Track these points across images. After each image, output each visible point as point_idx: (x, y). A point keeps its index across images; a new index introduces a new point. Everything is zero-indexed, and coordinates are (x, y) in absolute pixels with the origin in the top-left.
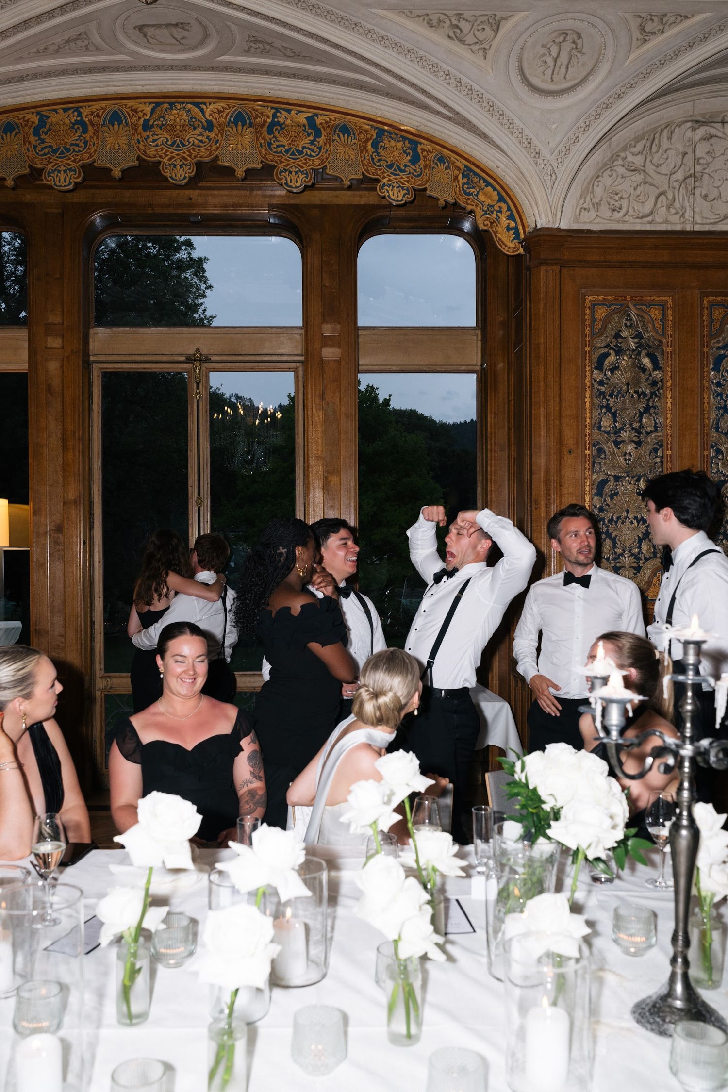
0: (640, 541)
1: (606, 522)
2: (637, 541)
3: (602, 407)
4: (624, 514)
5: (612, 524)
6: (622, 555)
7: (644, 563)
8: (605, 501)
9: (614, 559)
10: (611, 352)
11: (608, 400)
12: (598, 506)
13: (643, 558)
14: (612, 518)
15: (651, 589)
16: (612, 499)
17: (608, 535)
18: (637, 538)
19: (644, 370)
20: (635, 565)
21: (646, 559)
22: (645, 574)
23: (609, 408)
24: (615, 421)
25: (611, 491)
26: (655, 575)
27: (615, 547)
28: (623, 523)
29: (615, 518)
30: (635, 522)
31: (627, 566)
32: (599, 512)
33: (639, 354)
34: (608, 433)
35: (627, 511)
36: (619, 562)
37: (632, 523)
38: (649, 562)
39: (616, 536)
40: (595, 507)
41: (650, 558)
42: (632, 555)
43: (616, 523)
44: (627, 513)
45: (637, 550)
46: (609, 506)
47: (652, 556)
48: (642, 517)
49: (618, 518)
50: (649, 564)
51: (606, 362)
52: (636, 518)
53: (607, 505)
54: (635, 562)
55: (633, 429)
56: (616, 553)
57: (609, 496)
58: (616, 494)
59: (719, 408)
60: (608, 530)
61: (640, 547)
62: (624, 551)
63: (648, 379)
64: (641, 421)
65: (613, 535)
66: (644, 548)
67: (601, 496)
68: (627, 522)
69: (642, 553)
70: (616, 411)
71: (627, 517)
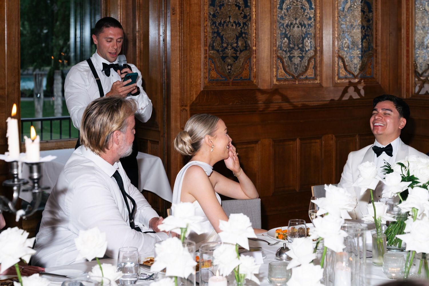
0: (237, 38)
1: (217, 25)
2: (235, 38)
4: (228, 20)
5: (220, 26)
6: (226, 48)
7: (240, 53)
8: (216, 10)
9: (222, 51)
12: (212, 13)
13: (239, 50)
14: (221, 22)
15: (244, 72)
16: (220, 9)
17: (218, 33)
18: (235, 36)
20: (234, 55)
21: (241, 51)
22: (240, 61)
25: (220, 3)
26: (246, 62)
27: (222, 43)
28: (227, 25)
29: (222, 22)
30: (234, 25)
31: (229, 55)
32: (213, 17)
35: (230, 17)
36: (225, 53)
37: (232, 26)
38: (243, 53)
39: (223, 35)
40: (210, 14)
41: (243, 50)
42: (233, 48)
43: (223, 25)
44: (230, 19)
45: (235, 45)
46: (219, 13)
47: (244, 49)
48: (238, 22)
49: (224, 22)
50: (243, 54)
52: (235, 22)
53: (218, 12)
54: (234, 53)
56: (223, 46)
57: (219, 6)
58: (223, 5)
60: (218, 31)
61: (237, 43)
62: (228, 45)
65: (221, 34)
66: (240, 44)
67: (214, 7)
68: (230, 26)
69: (238, 47)
71: (229, 21)
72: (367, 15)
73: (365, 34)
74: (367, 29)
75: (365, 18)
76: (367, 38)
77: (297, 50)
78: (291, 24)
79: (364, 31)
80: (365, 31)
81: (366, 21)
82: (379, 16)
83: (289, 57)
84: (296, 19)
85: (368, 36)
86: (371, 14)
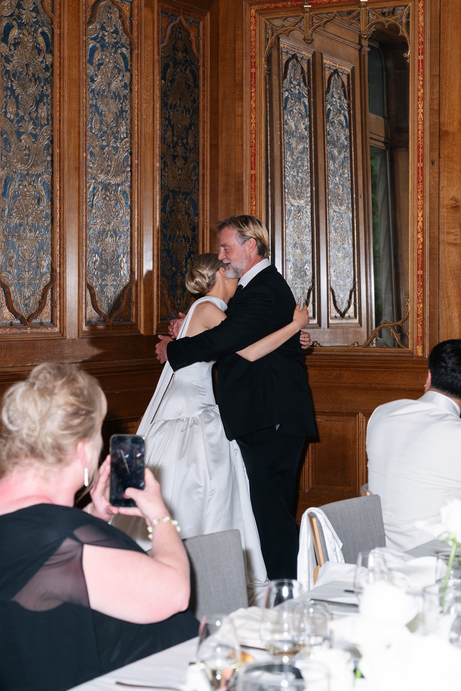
0: (38, 252)
1: (12, 229)
2: (35, 253)
3: (7, 88)
4: (25, 220)
5: (16, 231)
8: (11, 203)
10: (14, 23)
11: (12, 81)
13: (39, 274)
14: (16, 224)
15: (45, 310)
16: (15, 201)
17: (13, 244)
18: (34, 249)
19: (40, 51)
21: (42, 275)
22: (40, 292)
23: (13, 91)
24: (18, 108)
25: (15, 192)
26: (47, 293)
28: (24, 230)
29: (18, 225)
33: (36, 31)
34: (12, 121)
35: (27, 216)
36: (21, 278)
37: (31, 231)
38: (43, 279)
39: (19, 247)
44: (27, 219)
45: (35, 264)
48: (38, 225)
49: (21, 225)
51: (10, 36)
52: (34, 225)
53: (12, 208)
55: (31, 119)
56: (19, 266)
57: (14, 197)
58: (19, 195)
59: (91, 106)
60: (12, 239)
61: (37, 260)
63: (42, 62)
64: (37, 111)
65: (17, 245)
67: (8, 197)
68: (27, 231)
69: (38, 267)
70: (18, 96)
71: (27, 224)
72: (192, 220)
73: (190, 249)
74: (192, 243)
75: (190, 224)
76: (192, 256)
77: (110, 274)
78: (104, 230)
79: (188, 245)
80: (190, 246)
81: (191, 230)
82: (207, 222)
83: (101, 285)
84: (109, 223)
85: (193, 253)
86: (197, 218)
